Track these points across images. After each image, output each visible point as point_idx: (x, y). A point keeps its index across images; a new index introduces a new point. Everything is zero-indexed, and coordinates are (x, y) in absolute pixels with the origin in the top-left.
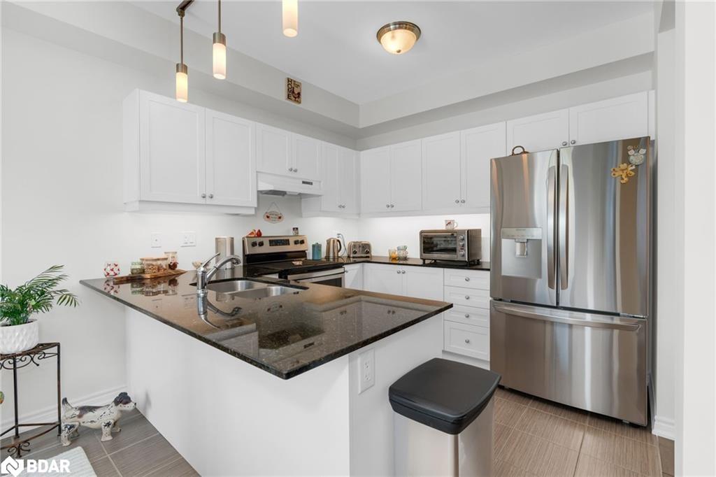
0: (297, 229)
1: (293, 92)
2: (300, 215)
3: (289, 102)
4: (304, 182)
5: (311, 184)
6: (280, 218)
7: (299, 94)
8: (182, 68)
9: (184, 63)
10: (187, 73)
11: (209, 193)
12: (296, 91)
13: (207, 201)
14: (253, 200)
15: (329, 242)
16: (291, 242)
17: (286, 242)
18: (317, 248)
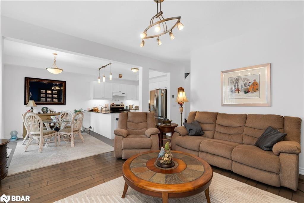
0: (122, 103)
4: (123, 93)
5: (125, 93)
6: (118, 100)
8: (99, 78)
11: (104, 96)
12: (121, 76)
13: (103, 98)
14: (111, 97)
15: (130, 106)
16: (121, 105)
17: (119, 105)
18: (127, 107)
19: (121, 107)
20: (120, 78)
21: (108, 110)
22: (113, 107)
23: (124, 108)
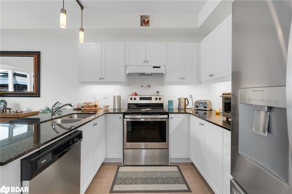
0: (158, 92)
1: (144, 21)
2: (163, 84)
3: (142, 27)
4: (154, 67)
5: (160, 67)
6: (149, 86)
7: (148, 21)
8: (82, 29)
9: (83, 28)
10: (83, 31)
11: (103, 77)
12: (146, 21)
13: (103, 81)
14: (123, 77)
15: (179, 99)
16: (153, 98)
17: (150, 99)
18: (171, 103)
19: (153, 101)
20: (144, 27)
21: (114, 109)
22: (133, 102)
23: (161, 105)
